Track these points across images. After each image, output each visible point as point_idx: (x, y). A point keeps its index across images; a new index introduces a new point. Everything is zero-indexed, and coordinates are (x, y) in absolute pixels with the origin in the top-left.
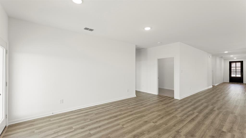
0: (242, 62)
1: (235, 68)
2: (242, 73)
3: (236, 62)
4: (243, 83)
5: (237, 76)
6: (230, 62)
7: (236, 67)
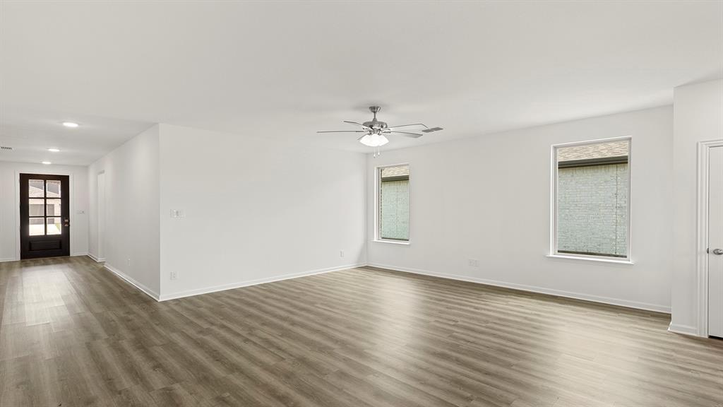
0: (65, 180)
1: (42, 202)
2: (66, 221)
3: (46, 178)
4: (69, 255)
5: (48, 234)
6: (22, 175)
7: (45, 198)
